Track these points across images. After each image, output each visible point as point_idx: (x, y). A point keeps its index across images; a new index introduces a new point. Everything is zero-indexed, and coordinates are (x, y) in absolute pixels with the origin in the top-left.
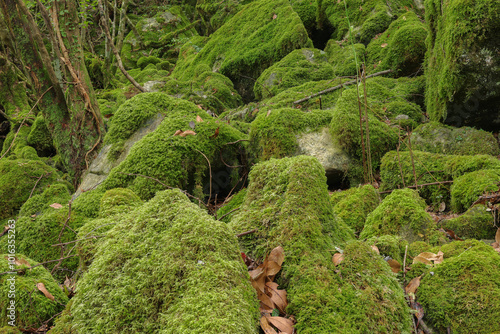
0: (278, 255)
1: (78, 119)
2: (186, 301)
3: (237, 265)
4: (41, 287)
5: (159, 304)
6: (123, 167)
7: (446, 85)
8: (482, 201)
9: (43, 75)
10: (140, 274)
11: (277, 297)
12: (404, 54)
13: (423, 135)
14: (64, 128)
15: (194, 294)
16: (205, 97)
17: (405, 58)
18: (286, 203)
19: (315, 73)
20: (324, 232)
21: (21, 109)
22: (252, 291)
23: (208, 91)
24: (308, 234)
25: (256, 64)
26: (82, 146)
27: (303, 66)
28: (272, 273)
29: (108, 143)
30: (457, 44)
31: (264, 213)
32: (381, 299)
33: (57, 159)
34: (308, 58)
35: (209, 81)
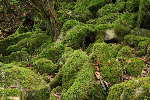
0: (98, 61)
1: (53, 23)
2: (82, 69)
3: (91, 63)
4: (51, 65)
5: (78, 70)
6: (66, 38)
7: (140, 20)
8: (143, 48)
9: (44, 12)
10: (75, 65)
11: (98, 69)
12: (135, 5)
13: (135, 31)
14: (50, 25)
15: (84, 68)
16: (84, 16)
17: (135, 6)
18: (100, 52)
19: (112, 10)
20: (107, 57)
21: (37, 18)
22: (93, 68)
23: (85, 14)
24: (104, 58)
25: (97, 7)
26: (54, 30)
27: (109, 9)
28: (97, 65)
29: (62, 32)
30: (142, 11)
31: (96, 54)
32: (116, 69)
33: (47, 31)
34: (111, 6)
35: (85, 12)
